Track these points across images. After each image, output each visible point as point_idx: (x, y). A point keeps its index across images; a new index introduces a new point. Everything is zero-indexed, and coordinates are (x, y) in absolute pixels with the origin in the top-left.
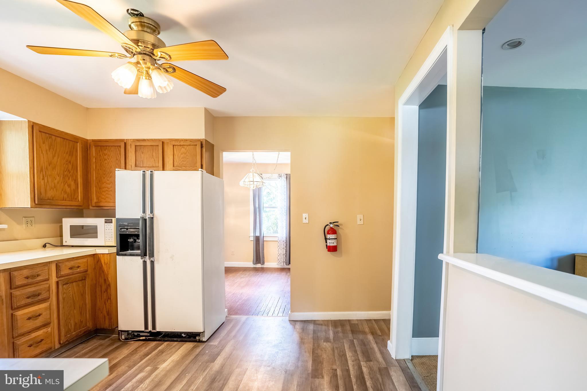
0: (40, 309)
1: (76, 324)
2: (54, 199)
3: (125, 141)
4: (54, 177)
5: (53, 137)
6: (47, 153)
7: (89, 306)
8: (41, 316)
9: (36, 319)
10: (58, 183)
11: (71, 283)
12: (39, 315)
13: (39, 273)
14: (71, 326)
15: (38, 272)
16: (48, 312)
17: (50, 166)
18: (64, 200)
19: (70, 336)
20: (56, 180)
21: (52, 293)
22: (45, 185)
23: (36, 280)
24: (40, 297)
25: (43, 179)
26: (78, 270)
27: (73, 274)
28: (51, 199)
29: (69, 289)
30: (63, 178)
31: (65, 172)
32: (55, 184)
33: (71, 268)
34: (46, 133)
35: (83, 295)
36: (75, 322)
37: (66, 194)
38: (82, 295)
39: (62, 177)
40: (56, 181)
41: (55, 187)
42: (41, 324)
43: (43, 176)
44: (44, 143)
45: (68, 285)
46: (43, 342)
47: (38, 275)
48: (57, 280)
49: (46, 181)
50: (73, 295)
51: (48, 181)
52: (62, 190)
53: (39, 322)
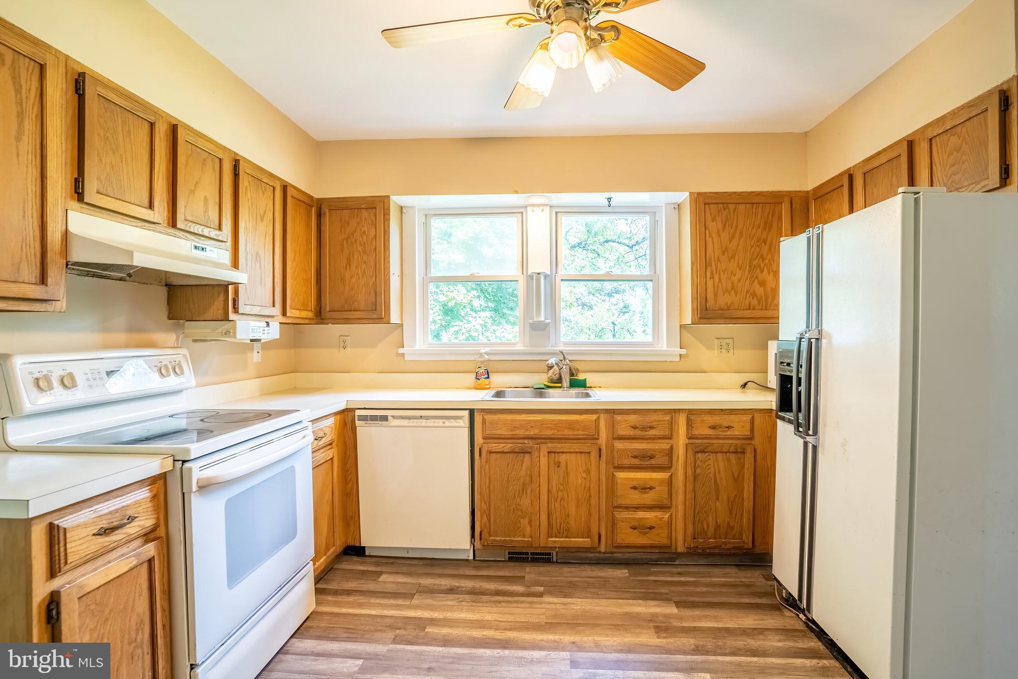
0: (652, 479)
1: (717, 527)
2: (732, 308)
3: (852, 172)
4: (732, 272)
5: (732, 207)
6: (719, 236)
7: (748, 504)
8: (653, 491)
9: (645, 493)
10: (739, 280)
11: (712, 453)
12: (651, 488)
13: (652, 424)
14: (708, 527)
15: (652, 422)
16: (666, 488)
17: (723, 254)
18: (751, 308)
19: (703, 542)
20: (735, 276)
21: (677, 461)
22: (714, 287)
23: (647, 433)
24: (653, 462)
25: (712, 277)
26: (729, 433)
27: (718, 438)
28: (726, 308)
29: (709, 462)
30: (749, 271)
31: (755, 259)
32: (732, 283)
33: (713, 428)
34: (717, 204)
35: (738, 480)
36: (717, 522)
37: (755, 298)
38: (736, 480)
39: (747, 271)
40: (735, 279)
41: (733, 287)
42: (653, 503)
43: (712, 273)
44: (713, 220)
45: (707, 454)
46: (653, 531)
47: (651, 428)
48: (687, 442)
49: (717, 280)
50: (715, 473)
51: (720, 280)
52: (747, 292)
53: (649, 498)
